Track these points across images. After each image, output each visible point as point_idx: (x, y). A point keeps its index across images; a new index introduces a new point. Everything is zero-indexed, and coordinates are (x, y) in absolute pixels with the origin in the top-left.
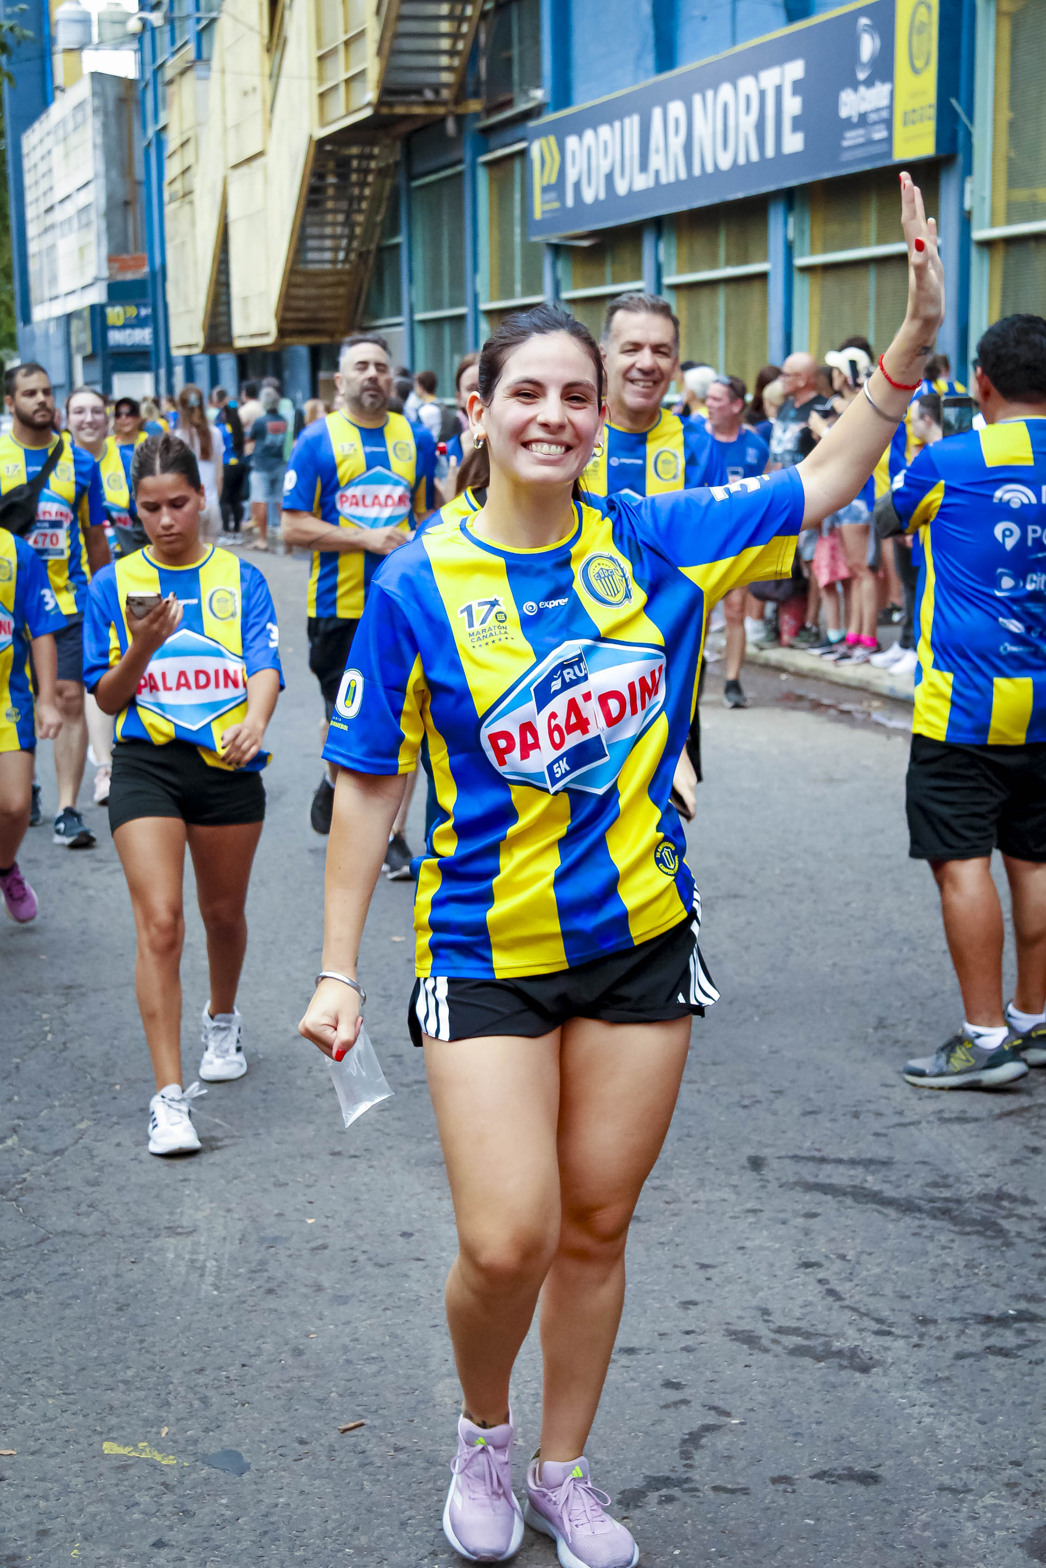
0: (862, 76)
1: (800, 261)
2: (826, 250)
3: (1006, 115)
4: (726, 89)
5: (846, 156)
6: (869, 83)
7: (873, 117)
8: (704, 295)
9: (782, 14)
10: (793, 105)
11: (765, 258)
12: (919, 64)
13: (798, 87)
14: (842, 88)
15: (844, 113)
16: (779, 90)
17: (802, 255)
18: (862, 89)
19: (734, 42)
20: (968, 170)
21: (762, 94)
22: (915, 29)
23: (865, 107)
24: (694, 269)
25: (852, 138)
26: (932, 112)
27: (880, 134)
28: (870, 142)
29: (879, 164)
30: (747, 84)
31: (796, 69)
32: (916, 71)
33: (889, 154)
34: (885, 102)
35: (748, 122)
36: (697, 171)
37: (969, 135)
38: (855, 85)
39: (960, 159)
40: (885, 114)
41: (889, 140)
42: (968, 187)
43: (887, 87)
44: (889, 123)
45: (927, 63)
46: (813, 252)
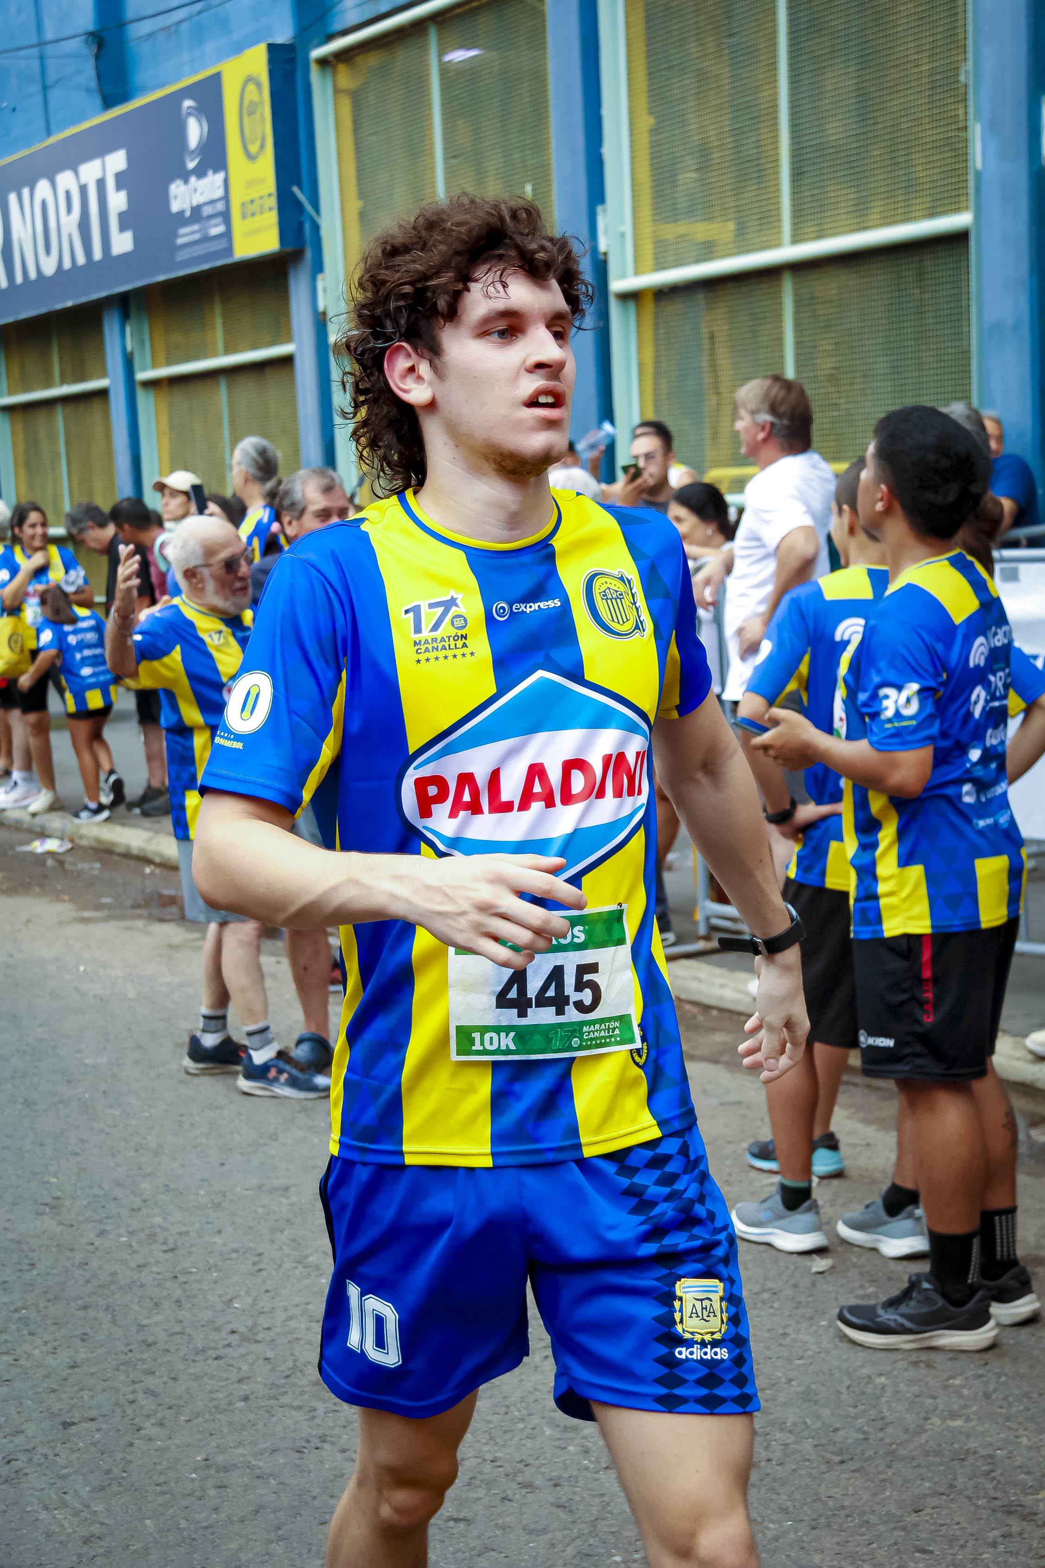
0: (191, 165)
1: (142, 376)
2: (170, 362)
3: (355, 205)
4: (43, 188)
5: (181, 256)
6: (200, 172)
7: (207, 211)
8: (41, 417)
9: (98, 101)
10: (118, 201)
11: (103, 374)
12: (254, 148)
13: (121, 180)
14: (172, 180)
15: (175, 207)
16: (101, 184)
17: (144, 369)
18: (193, 179)
19: (49, 133)
20: (318, 267)
21: (83, 189)
22: (246, 110)
23: (197, 200)
24: (27, 389)
25: (187, 234)
26: (273, 202)
27: (217, 230)
28: (206, 239)
29: (219, 263)
30: (66, 180)
31: (117, 161)
32: (251, 157)
33: (229, 250)
34: (220, 193)
35: (70, 222)
36: (19, 279)
37: (316, 228)
38: (185, 176)
39: (309, 254)
40: (220, 206)
41: (228, 235)
42: (320, 285)
43: (221, 176)
44: (226, 216)
45: (262, 147)
46: (155, 365)
